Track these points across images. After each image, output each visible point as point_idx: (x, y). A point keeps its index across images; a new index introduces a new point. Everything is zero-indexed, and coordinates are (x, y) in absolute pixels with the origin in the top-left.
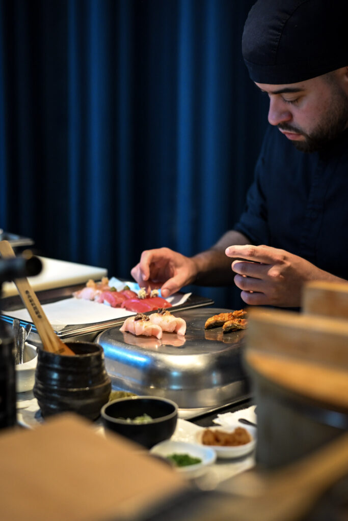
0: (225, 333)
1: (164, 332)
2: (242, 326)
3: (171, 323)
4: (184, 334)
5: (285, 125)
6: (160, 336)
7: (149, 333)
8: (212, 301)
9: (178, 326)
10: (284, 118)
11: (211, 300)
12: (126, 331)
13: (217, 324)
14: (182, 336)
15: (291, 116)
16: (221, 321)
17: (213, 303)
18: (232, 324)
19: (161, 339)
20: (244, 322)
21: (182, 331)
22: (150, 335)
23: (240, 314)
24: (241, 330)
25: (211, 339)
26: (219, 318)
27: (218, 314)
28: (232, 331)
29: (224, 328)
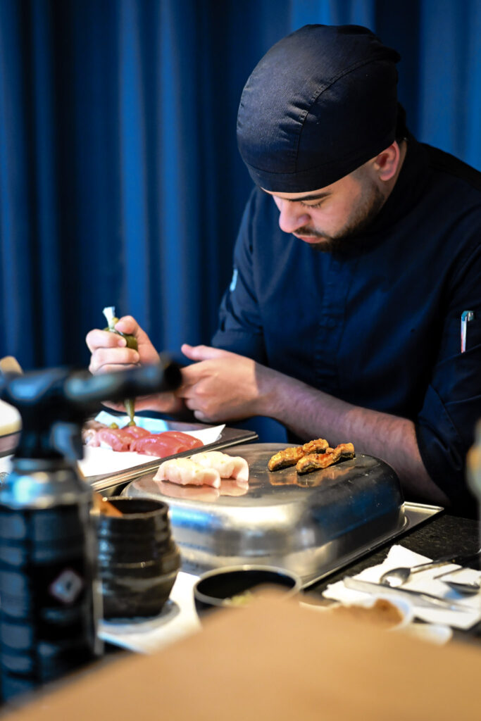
0: (300, 474)
1: (222, 479)
2: (321, 464)
3: (228, 466)
4: (247, 480)
5: (303, 230)
6: (217, 483)
7: (199, 482)
8: (255, 435)
9: (237, 469)
10: (302, 223)
11: (254, 433)
12: (163, 481)
13: (284, 464)
14: (244, 482)
15: (309, 217)
16: (290, 459)
17: (257, 436)
18: (310, 462)
19: (220, 488)
20: (322, 458)
21: (244, 475)
22: (202, 484)
23: (312, 448)
24: (320, 469)
25: (280, 484)
26: (287, 455)
27: (283, 450)
28: (310, 471)
29: (299, 467)
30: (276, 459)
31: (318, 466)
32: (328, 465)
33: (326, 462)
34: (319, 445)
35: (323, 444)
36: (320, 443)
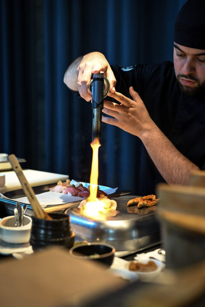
3: (108, 203)
9: (112, 205)
13: (134, 204)
16: (136, 202)
17: (131, 193)
18: (143, 203)
20: (150, 202)
21: (114, 207)
23: (148, 198)
24: (148, 207)
25: (131, 212)
26: (135, 200)
27: (134, 198)
28: (143, 207)
29: (138, 206)
30: (131, 202)
31: (148, 205)
32: (152, 205)
33: (151, 204)
34: (151, 197)
35: (153, 197)
36: (152, 196)
